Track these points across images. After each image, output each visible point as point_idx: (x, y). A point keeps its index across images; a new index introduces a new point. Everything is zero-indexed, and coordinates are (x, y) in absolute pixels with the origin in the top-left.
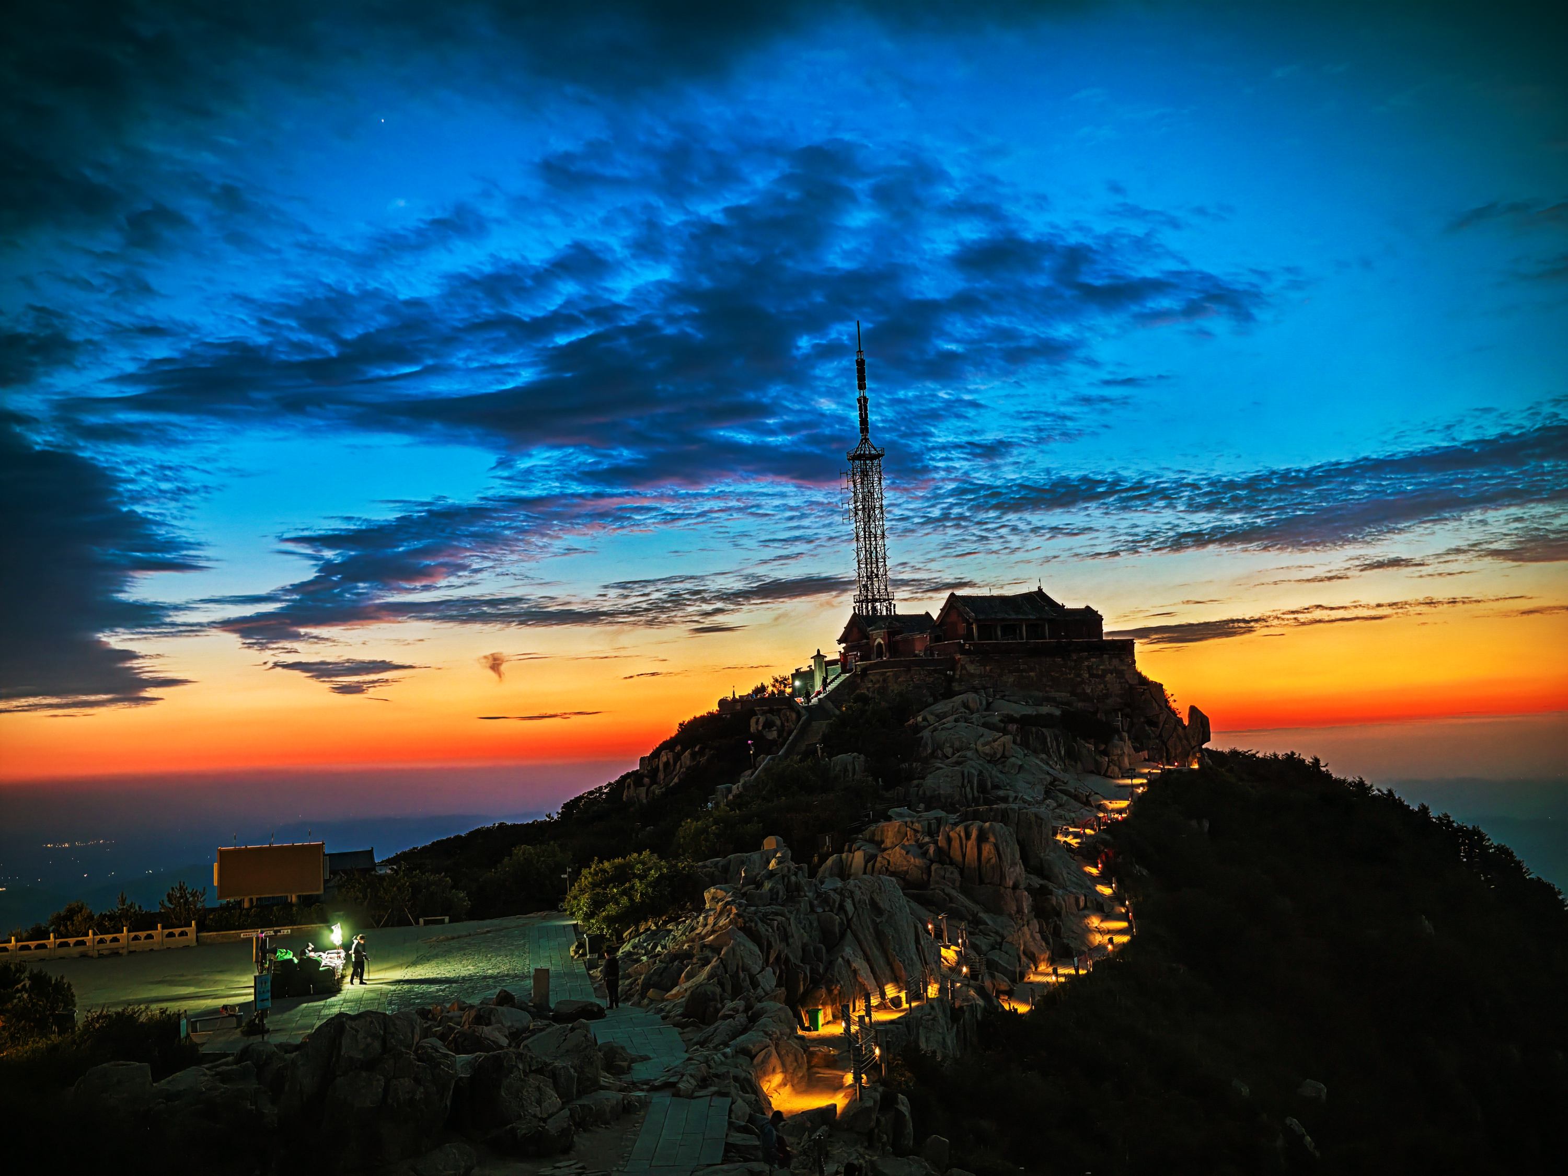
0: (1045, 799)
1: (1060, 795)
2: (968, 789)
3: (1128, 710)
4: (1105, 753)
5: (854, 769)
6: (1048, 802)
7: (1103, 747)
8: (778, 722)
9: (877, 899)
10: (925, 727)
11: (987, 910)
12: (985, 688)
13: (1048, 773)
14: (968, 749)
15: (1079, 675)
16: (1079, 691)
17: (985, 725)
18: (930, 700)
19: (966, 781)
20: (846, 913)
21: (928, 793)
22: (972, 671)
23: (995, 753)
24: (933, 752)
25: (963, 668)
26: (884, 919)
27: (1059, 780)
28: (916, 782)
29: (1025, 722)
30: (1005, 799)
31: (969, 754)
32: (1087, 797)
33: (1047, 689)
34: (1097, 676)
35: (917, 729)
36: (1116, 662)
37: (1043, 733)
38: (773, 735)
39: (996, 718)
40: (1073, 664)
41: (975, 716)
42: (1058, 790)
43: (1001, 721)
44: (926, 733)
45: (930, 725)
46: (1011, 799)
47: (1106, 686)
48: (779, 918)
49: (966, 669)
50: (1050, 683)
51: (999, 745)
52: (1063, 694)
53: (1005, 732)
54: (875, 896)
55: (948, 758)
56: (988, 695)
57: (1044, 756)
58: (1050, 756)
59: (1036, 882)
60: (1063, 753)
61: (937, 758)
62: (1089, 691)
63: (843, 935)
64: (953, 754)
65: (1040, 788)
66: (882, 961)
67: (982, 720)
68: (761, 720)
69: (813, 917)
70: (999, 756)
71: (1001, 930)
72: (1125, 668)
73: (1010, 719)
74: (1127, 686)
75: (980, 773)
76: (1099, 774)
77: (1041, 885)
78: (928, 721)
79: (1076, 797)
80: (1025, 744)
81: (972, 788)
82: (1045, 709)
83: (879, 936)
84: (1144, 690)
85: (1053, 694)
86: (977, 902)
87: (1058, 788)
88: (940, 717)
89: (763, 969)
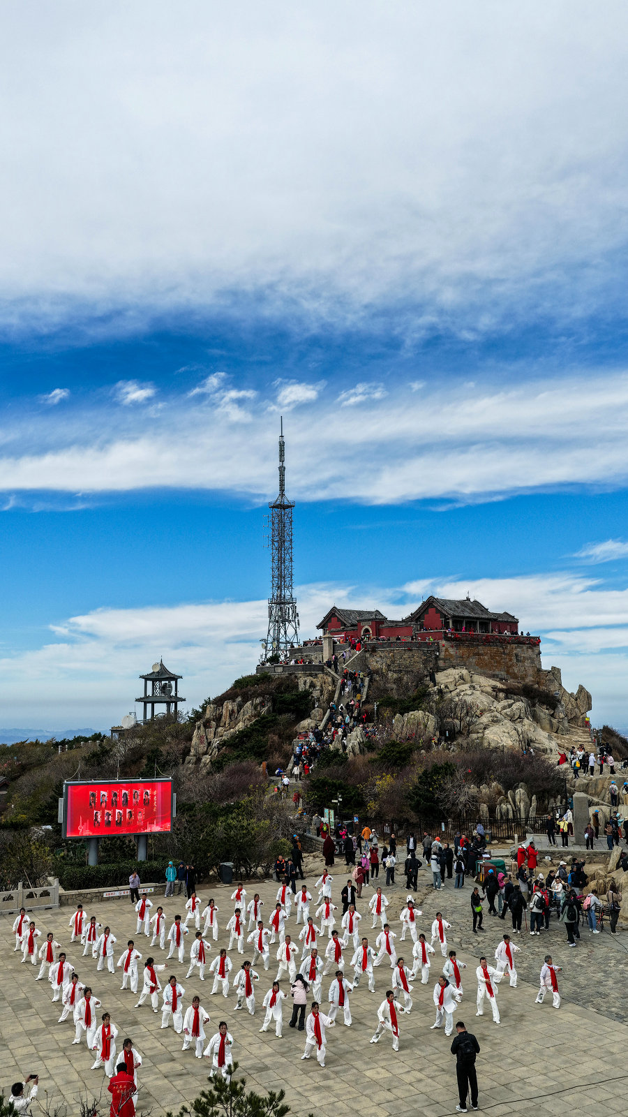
10: (447, 693)
12: (460, 665)
15: (511, 660)
16: (511, 671)
18: (426, 672)
22: (452, 653)
34: (520, 661)
36: (531, 653)
40: (508, 651)
47: (525, 669)
49: (448, 651)
62: (516, 671)
72: (535, 657)
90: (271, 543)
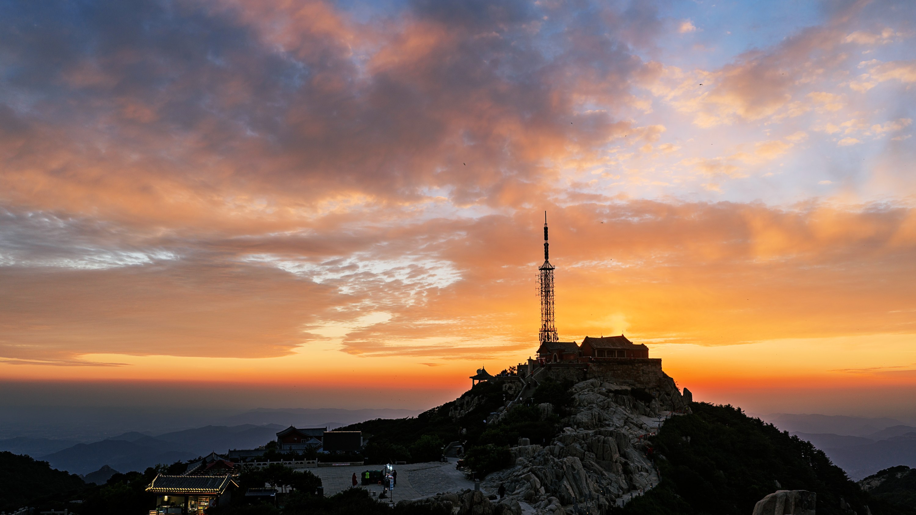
0: (624, 426)
1: (631, 424)
2: (594, 421)
3: (658, 388)
4: (648, 407)
5: (548, 409)
6: (626, 427)
7: (647, 404)
8: (514, 387)
9: (574, 465)
10: (575, 393)
11: (606, 470)
12: (599, 377)
13: (625, 415)
14: (594, 403)
15: (638, 373)
16: (638, 379)
17: (600, 393)
18: (577, 381)
19: (593, 417)
20: (563, 469)
21: (578, 421)
22: (594, 370)
23: (604, 406)
24: (579, 404)
25: (591, 368)
26: (576, 472)
27: (630, 418)
28: (572, 416)
29: (616, 392)
30: (609, 425)
31: (594, 405)
32: (641, 425)
33: (625, 378)
34: (646, 374)
35: (572, 394)
36: (654, 368)
37: (623, 397)
38: (511, 392)
39: (604, 390)
40: (636, 368)
41: (596, 389)
42: (629, 422)
43: (607, 392)
44: (576, 396)
45: (578, 392)
46: (611, 425)
47: (649, 378)
48: (544, 470)
49: (592, 369)
50: (626, 376)
51: (606, 402)
52: (632, 381)
53: (608, 396)
54: (573, 464)
55: (585, 407)
56: (601, 380)
57: (623, 407)
58: (626, 407)
59: (623, 460)
60: (631, 406)
61: (581, 406)
62: (642, 380)
63: (563, 477)
64: (587, 405)
65: (622, 421)
66: (575, 487)
67: (599, 391)
68: (507, 386)
69: (553, 470)
70: (606, 407)
71: (611, 478)
72: (658, 370)
73: (610, 391)
74: (658, 378)
75: (599, 414)
76: (646, 415)
77: (625, 461)
78: (577, 391)
79: (636, 425)
80: (616, 402)
81: (596, 420)
82: (625, 387)
83: (574, 477)
84: (665, 380)
85: (627, 380)
86: (601, 467)
87: (629, 421)
88: (582, 389)
89: (541, 487)
90: (540, 293)
